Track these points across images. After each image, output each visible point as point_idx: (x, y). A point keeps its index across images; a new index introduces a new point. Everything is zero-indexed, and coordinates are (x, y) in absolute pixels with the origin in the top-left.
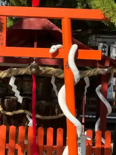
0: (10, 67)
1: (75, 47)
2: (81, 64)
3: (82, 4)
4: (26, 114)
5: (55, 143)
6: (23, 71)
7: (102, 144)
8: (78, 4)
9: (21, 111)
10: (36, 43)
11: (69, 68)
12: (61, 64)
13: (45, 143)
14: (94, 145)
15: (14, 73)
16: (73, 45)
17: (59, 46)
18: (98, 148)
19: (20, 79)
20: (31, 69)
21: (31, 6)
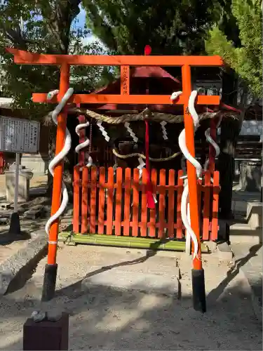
0: (123, 114)
1: (194, 93)
2: (200, 109)
3: (188, 51)
4: (138, 157)
5: (167, 183)
6: (137, 117)
7: (211, 183)
8: (184, 50)
9: (135, 154)
10: (147, 90)
11: (189, 113)
12: (178, 109)
13: (158, 183)
14: (203, 184)
15: (128, 119)
16: (192, 90)
17: (180, 92)
18: (207, 187)
19: (134, 124)
20: (144, 115)
21: (143, 54)
